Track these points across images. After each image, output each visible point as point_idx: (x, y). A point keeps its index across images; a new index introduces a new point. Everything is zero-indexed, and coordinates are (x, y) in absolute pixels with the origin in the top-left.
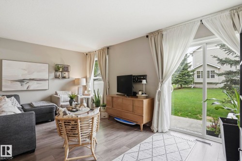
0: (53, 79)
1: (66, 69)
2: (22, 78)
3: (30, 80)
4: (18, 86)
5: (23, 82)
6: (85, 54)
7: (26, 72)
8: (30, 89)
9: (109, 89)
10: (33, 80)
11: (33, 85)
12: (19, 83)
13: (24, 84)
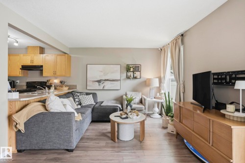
0: (124, 79)
1: (137, 68)
2: (99, 79)
3: (105, 80)
4: (96, 86)
5: (100, 82)
6: (160, 49)
7: (102, 74)
8: (105, 88)
9: (184, 93)
10: (107, 80)
11: (108, 85)
12: (97, 83)
13: (101, 84)
